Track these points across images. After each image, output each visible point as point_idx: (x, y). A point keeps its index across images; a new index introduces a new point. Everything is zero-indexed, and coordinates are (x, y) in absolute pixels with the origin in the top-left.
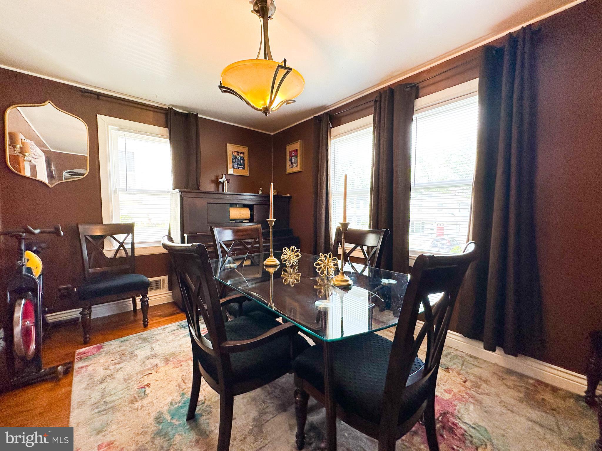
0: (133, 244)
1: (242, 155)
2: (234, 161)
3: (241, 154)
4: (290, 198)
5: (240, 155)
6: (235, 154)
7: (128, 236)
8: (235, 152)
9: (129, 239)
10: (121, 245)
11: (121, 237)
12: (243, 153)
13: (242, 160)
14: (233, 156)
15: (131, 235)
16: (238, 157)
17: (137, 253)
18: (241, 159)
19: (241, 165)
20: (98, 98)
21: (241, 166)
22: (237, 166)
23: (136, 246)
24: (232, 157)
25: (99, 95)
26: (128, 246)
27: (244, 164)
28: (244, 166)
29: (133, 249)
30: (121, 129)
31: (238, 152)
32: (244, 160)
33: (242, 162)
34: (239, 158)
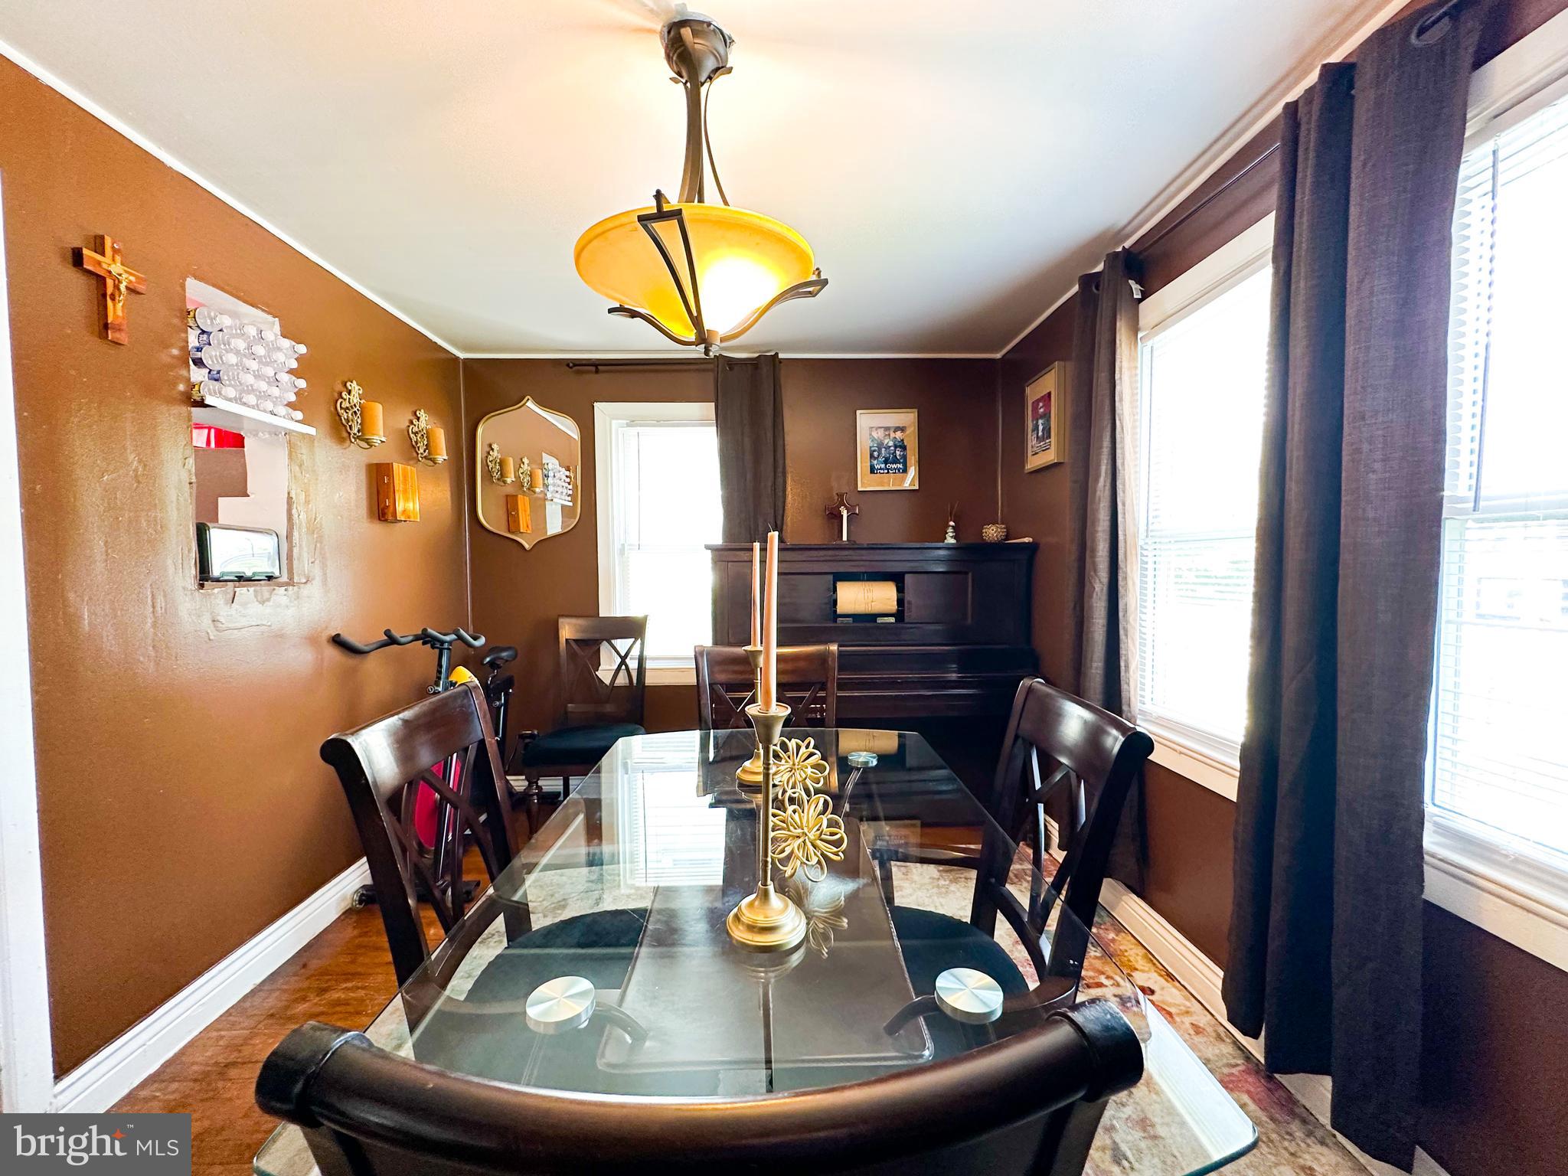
0: (641, 660)
2: (876, 454)
4: (1033, 548)
5: (892, 435)
7: (634, 643)
9: (635, 652)
10: (623, 658)
11: (622, 645)
13: (900, 447)
15: (639, 641)
17: (650, 680)
19: (895, 461)
20: (597, 372)
21: (894, 466)
22: (883, 466)
23: (649, 665)
25: (597, 366)
26: (633, 664)
27: (904, 457)
28: (905, 464)
29: (641, 669)
30: (632, 423)
31: (887, 429)
34: (891, 443)
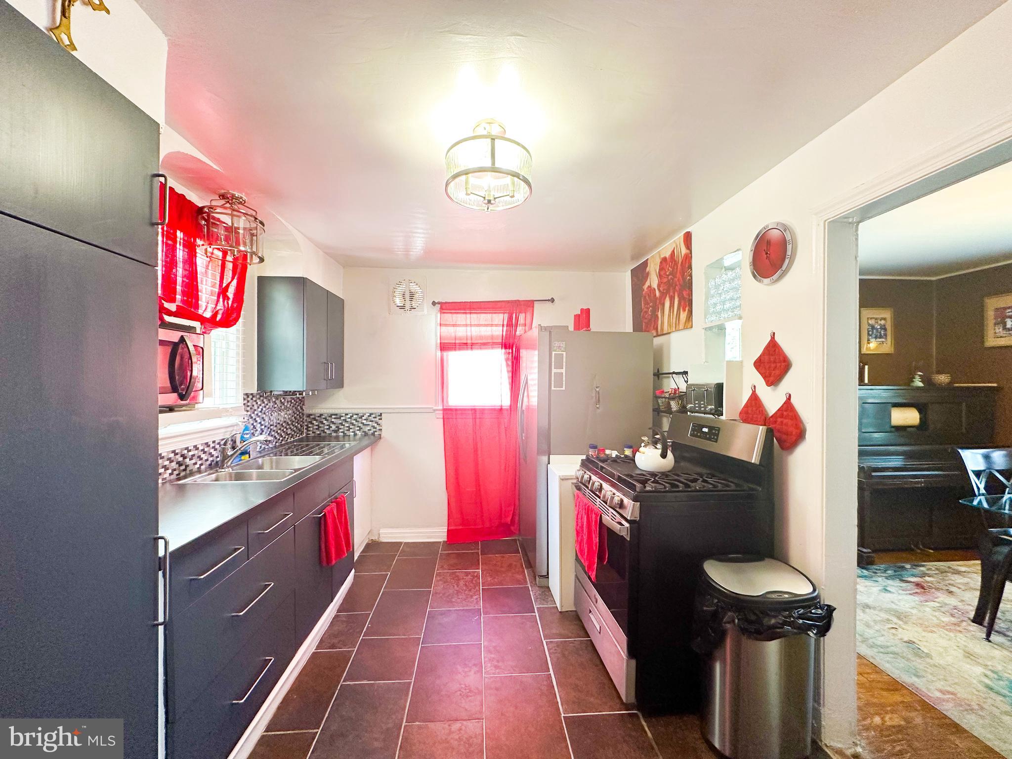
1: (883, 322)
2: (871, 333)
3: (881, 320)
4: (998, 389)
5: (879, 322)
6: (872, 322)
8: (871, 318)
12: (885, 319)
14: (869, 325)
16: (876, 326)
18: (881, 328)
19: (881, 337)
21: (881, 340)
22: (874, 340)
24: (867, 327)
27: (886, 335)
28: (886, 339)
31: (876, 319)
32: (885, 330)
33: (882, 332)
34: (879, 327)
